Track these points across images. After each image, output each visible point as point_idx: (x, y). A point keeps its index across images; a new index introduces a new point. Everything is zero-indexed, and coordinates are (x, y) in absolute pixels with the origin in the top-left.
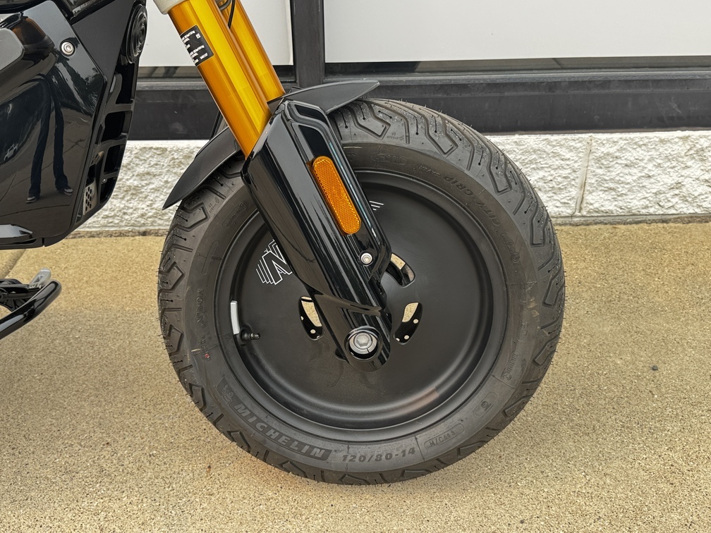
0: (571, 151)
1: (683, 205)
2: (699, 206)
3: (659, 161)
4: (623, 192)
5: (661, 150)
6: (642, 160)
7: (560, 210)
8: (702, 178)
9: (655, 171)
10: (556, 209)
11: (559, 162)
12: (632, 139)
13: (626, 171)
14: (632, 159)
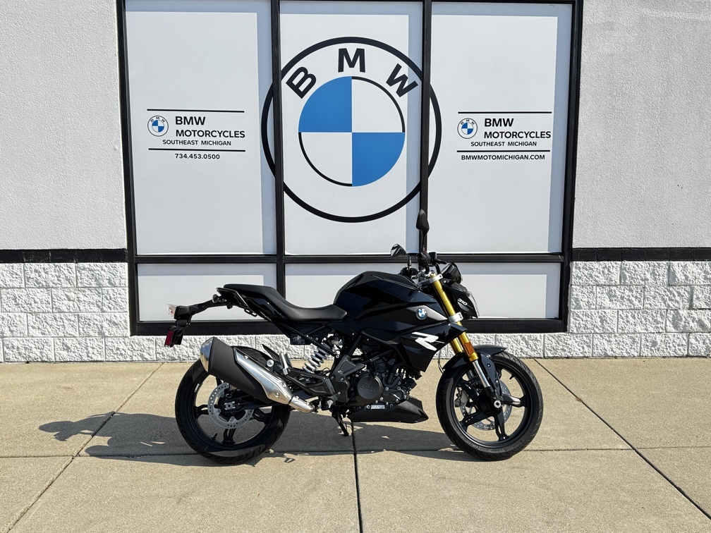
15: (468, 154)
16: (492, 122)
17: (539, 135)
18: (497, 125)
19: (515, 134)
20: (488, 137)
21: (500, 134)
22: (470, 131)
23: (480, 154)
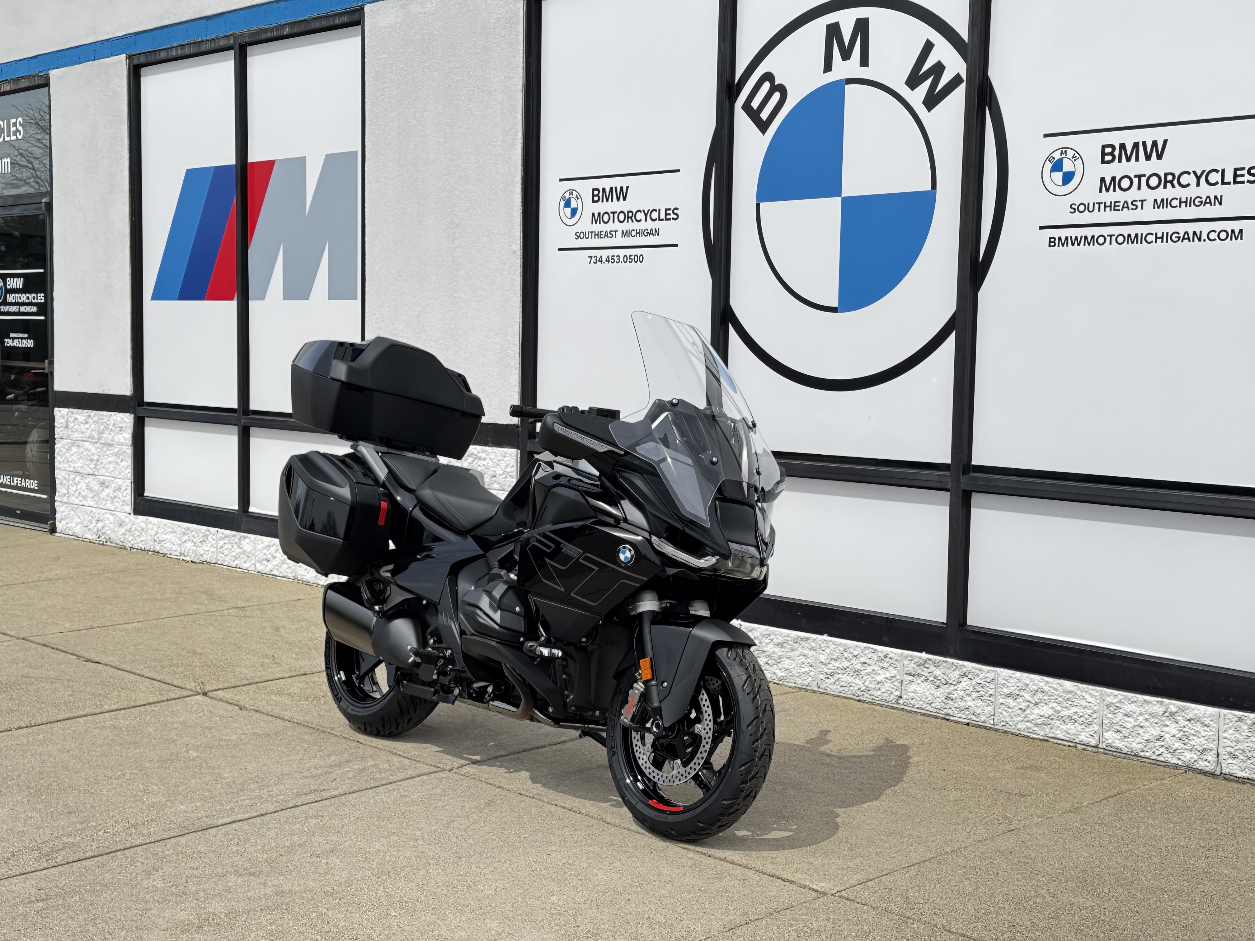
0: (1092, 697)
1: (1168, 755)
2: (1179, 759)
3: (1146, 716)
4: (1127, 735)
5: (1147, 708)
6: (1135, 713)
7: (1089, 739)
8: (1177, 736)
9: (1146, 724)
10: (1086, 739)
11: (1084, 704)
12: (1127, 696)
13: (1126, 719)
14: (1128, 710)
15: (1063, 233)
16: (1116, 153)
17: (1229, 177)
18: (1128, 159)
19: (1170, 178)
20: (1107, 190)
21: (1136, 180)
22: (1068, 177)
23: (1089, 232)
